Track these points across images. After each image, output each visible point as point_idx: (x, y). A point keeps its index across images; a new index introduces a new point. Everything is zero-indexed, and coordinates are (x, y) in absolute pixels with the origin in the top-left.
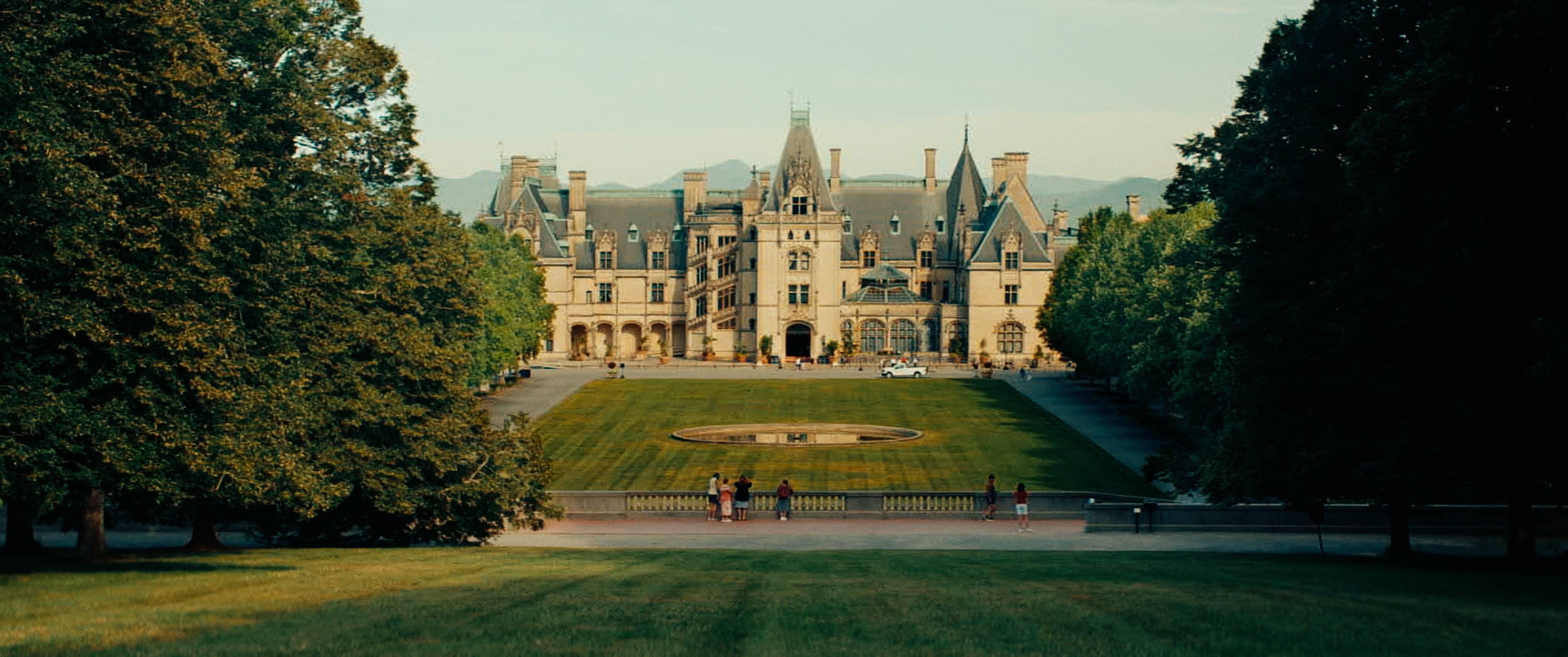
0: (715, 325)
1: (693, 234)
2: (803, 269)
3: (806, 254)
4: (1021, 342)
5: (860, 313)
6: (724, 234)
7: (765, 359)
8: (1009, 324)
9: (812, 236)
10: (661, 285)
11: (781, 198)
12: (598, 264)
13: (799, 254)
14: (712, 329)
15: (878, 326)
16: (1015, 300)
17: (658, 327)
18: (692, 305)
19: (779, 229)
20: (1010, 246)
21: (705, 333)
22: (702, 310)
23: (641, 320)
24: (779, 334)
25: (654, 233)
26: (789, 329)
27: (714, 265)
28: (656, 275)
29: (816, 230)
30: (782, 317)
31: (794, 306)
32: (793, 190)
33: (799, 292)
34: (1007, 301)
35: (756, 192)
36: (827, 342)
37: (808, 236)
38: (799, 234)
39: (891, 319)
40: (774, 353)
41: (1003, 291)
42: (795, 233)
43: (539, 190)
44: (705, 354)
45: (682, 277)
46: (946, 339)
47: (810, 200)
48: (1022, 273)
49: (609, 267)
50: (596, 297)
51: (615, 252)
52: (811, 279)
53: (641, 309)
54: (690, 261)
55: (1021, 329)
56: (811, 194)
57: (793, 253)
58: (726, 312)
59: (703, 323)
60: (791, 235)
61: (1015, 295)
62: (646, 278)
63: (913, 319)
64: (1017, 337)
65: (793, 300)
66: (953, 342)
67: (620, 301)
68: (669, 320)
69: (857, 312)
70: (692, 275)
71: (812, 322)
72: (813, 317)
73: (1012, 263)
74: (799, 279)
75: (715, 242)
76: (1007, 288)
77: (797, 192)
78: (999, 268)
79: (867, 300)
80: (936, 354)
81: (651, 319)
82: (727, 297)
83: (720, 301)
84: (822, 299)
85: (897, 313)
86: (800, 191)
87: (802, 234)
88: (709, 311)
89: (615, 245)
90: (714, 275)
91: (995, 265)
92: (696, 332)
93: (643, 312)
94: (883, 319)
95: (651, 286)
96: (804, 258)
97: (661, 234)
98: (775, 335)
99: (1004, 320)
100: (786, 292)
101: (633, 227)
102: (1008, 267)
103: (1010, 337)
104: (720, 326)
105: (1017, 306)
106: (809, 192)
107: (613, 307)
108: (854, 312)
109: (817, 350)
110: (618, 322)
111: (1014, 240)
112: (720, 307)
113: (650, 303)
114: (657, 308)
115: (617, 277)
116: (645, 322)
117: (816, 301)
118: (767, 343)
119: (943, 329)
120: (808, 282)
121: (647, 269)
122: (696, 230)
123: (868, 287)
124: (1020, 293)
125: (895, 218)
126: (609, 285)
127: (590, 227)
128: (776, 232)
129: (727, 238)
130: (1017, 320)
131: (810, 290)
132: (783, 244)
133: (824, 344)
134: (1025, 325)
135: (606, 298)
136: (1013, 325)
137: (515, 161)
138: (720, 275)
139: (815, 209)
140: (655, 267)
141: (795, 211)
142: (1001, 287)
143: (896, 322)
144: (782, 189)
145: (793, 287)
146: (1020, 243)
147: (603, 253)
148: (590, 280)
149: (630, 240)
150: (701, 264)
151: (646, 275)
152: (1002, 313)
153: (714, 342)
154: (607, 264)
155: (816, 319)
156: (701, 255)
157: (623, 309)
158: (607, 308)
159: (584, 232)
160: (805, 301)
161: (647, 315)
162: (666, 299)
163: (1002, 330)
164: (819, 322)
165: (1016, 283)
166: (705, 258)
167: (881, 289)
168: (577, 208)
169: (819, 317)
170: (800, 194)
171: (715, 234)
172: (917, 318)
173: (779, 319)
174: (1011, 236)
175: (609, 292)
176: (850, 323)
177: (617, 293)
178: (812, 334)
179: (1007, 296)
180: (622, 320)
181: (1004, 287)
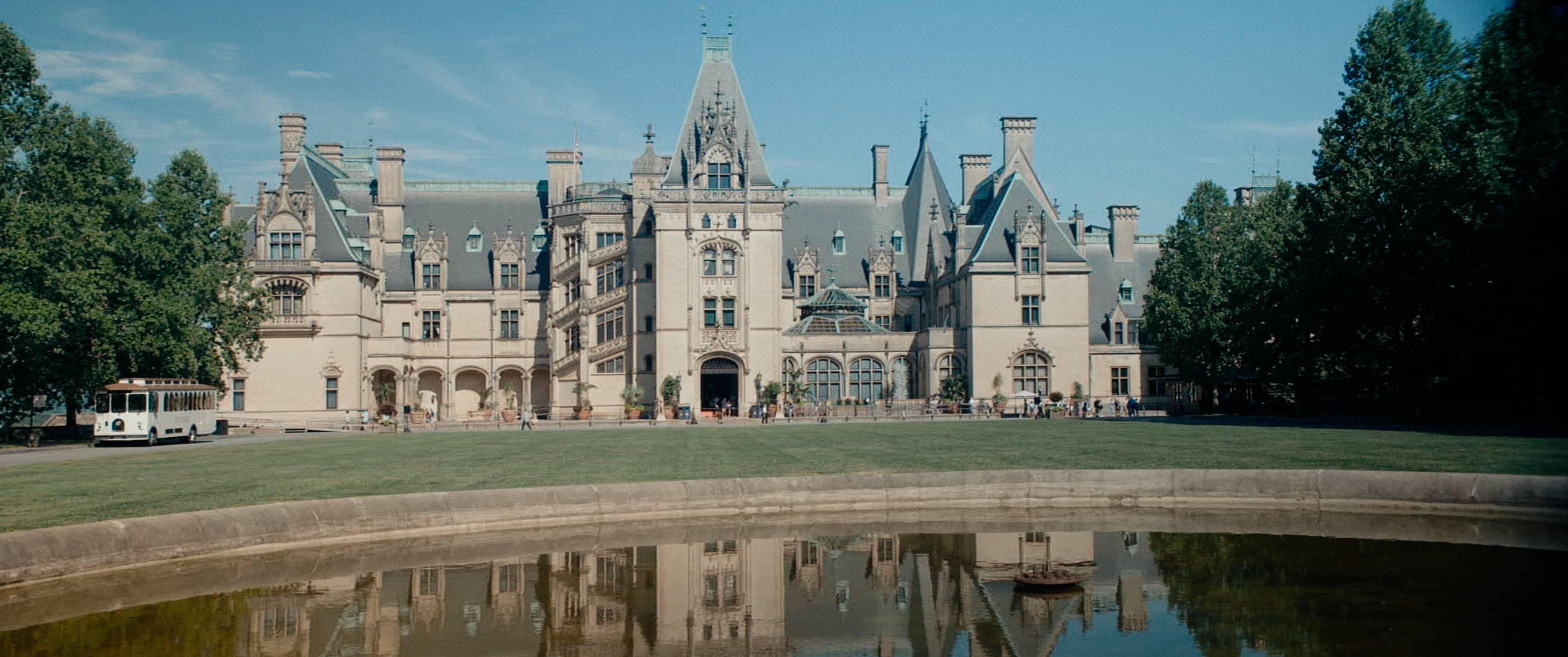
0: (593, 367)
1: (559, 232)
2: (726, 273)
3: (732, 251)
4: (1046, 380)
5: (806, 348)
6: (605, 229)
7: (670, 412)
8: (1028, 355)
9: (740, 224)
10: (514, 312)
11: (691, 162)
12: (420, 282)
13: (719, 251)
14: (588, 371)
15: (832, 367)
16: (1036, 318)
17: (511, 376)
18: (559, 339)
19: (687, 212)
20: (1028, 239)
21: (579, 379)
22: (575, 346)
23: (483, 364)
24: (690, 373)
25: (502, 237)
26: (706, 364)
27: (590, 275)
28: (505, 299)
29: (744, 213)
30: (694, 347)
31: (712, 332)
32: (708, 153)
33: (719, 308)
34: (1025, 319)
35: (652, 163)
36: (764, 383)
37: (732, 222)
38: (720, 218)
39: (850, 356)
40: (683, 401)
41: (1019, 305)
42: (713, 218)
43: (336, 180)
44: (577, 409)
45: (544, 300)
46: (935, 380)
47: (736, 168)
48: (1047, 277)
49: (436, 287)
50: (417, 330)
51: (444, 265)
52: (739, 287)
53: (484, 348)
54: (554, 273)
55: (1046, 362)
56: (736, 159)
57: (710, 249)
58: (608, 346)
59: (576, 364)
60: (706, 221)
61: (1036, 310)
62: (491, 302)
63: (881, 356)
64: (1041, 373)
65: (710, 322)
66: (946, 385)
67: (452, 338)
68: (527, 364)
69: (802, 346)
70: (558, 294)
71: (741, 355)
72: (743, 347)
73: (1033, 263)
74: (719, 288)
75: (592, 241)
76: (1025, 298)
77: (715, 155)
78: (1014, 270)
79: (812, 331)
80: (922, 402)
81: (500, 363)
82: (610, 324)
83: (600, 329)
84: (756, 318)
85: (856, 348)
86: (720, 155)
87: (724, 219)
88: (582, 345)
89: (445, 254)
90: (590, 291)
91: (1008, 266)
92: (565, 378)
93: (489, 353)
94: (839, 356)
95: (499, 313)
96: (727, 256)
97: (513, 236)
98: (684, 374)
99: (1022, 347)
100: (700, 308)
101: (474, 231)
102: (1027, 270)
103: (1029, 374)
104: (601, 368)
105: (1039, 326)
106: (732, 156)
107: (444, 344)
108: (798, 348)
109: (748, 396)
110: (450, 368)
111: (1034, 229)
112: (600, 340)
113: (497, 340)
114: (510, 347)
115: (448, 302)
116: (491, 368)
117: (746, 323)
118: (672, 385)
119: (932, 365)
120: (733, 293)
121: (493, 289)
122: (562, 226)
123: (811, 317)
124: (1044, 307)
125: (839, 233)
126: (436, 313)
127: (409, 231)
128: (684, 215)
129: (610, 235)
130: (1040, 347)
131: (736, 304)
132: (695, 235)
133: (758, 387)
134: (1051, 355)
135: (431, 333)
136: (1034, 355)
137: (285, 121)
138: (600, 292)
139: (742, 179)
140: (505, 287)
141: (712, 185)
142: (1017, 299)
143: (855, 360)
144: (693, 149)
145: (710, 301)
146: (1042, 233)
147: (426, 266)
148: (408, 306)
149: (469, 249)
150: (572, 277)
151: (492, 298)
152: (1019, 338)
153: (591, 390)
154: (432, 282)
155: (746, 350)
156: (571, 262)
157: (457, 348)
158: (433, 348)
159: (401, 238)
160: (730, 324)
161: (492, 357)
162: (522, 333)
163: (1019, 363)
164: (751, 353)
165: (1037, 292)
166: (577, 266)
167: (830, 320)
168: (390, 202)
169: (750, 345)
170: (719, 159)
171: (591, 230)
172: (887, 354)
173: (689, 350)
174: (1030, 222)
175: (437, 324)
176: (791, 360)
177: (449, 324)
178: (741, 372)
179: (1025, 310)
180: (457, 365)
181: (1020, 300)
